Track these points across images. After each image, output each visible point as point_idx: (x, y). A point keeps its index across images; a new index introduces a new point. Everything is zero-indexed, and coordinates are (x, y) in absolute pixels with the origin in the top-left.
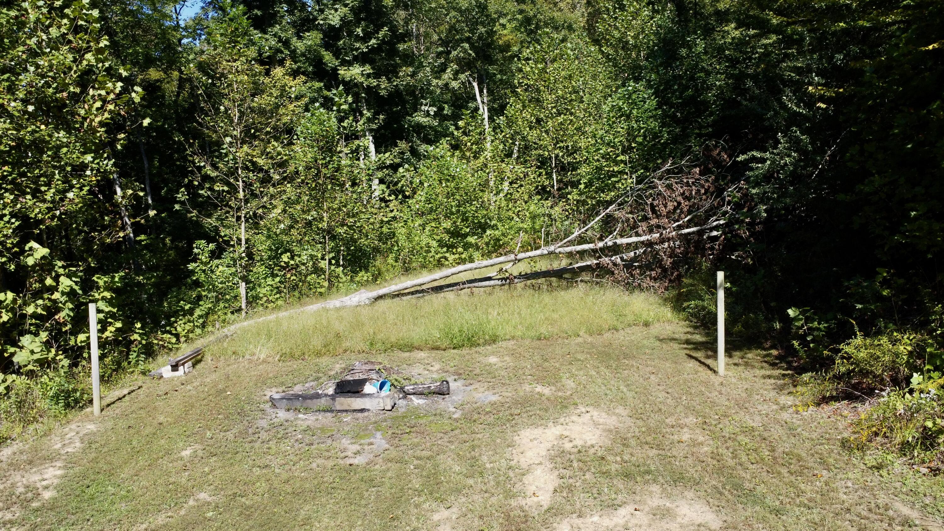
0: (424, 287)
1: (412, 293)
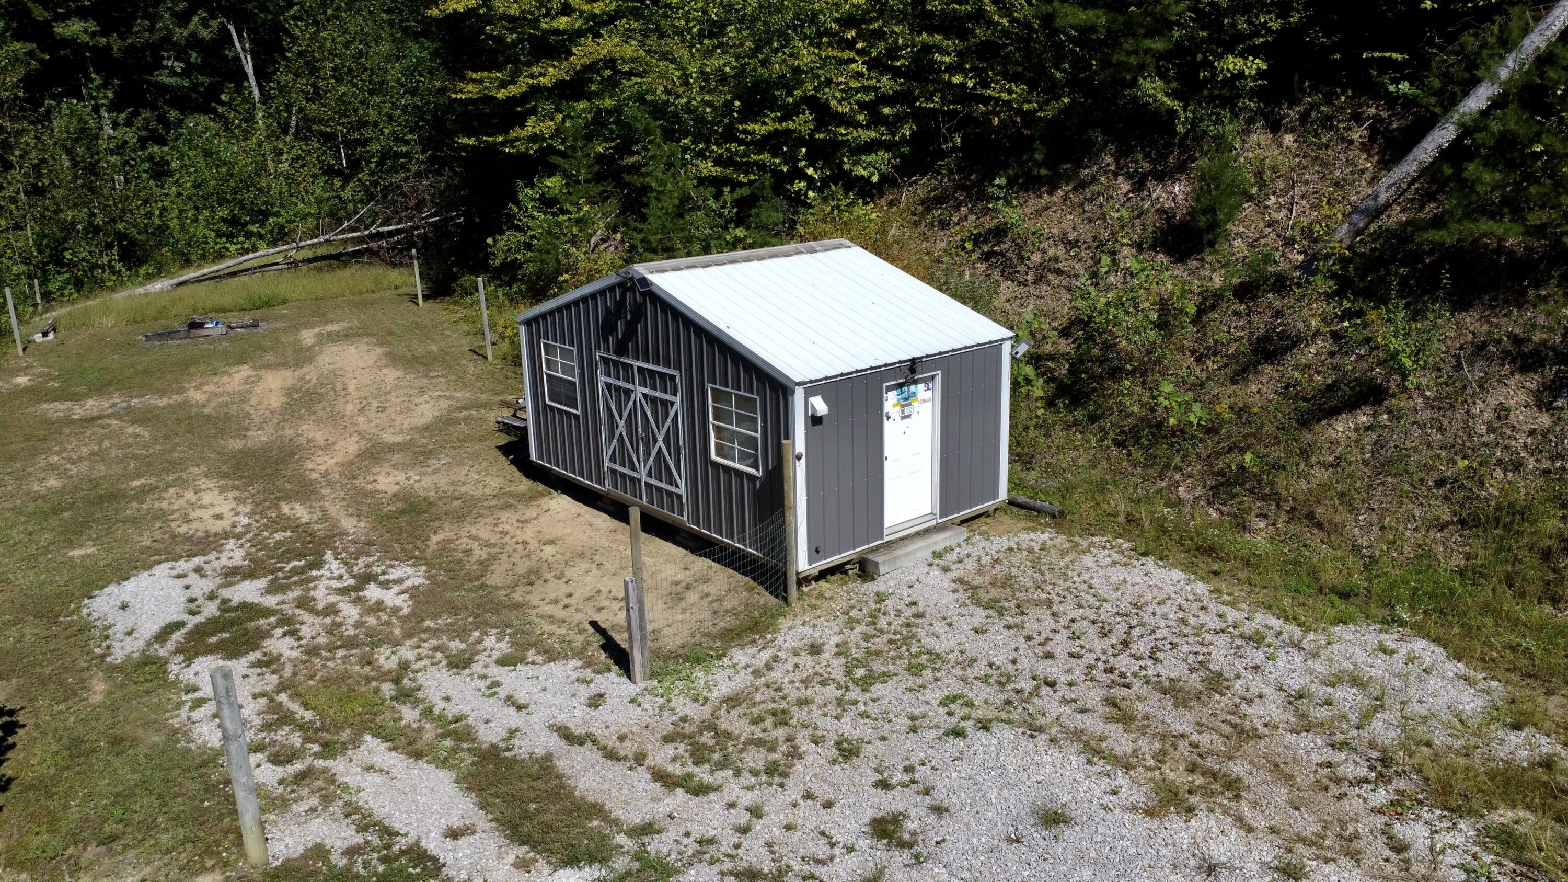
0: (221, 273)
1: (211, 279)
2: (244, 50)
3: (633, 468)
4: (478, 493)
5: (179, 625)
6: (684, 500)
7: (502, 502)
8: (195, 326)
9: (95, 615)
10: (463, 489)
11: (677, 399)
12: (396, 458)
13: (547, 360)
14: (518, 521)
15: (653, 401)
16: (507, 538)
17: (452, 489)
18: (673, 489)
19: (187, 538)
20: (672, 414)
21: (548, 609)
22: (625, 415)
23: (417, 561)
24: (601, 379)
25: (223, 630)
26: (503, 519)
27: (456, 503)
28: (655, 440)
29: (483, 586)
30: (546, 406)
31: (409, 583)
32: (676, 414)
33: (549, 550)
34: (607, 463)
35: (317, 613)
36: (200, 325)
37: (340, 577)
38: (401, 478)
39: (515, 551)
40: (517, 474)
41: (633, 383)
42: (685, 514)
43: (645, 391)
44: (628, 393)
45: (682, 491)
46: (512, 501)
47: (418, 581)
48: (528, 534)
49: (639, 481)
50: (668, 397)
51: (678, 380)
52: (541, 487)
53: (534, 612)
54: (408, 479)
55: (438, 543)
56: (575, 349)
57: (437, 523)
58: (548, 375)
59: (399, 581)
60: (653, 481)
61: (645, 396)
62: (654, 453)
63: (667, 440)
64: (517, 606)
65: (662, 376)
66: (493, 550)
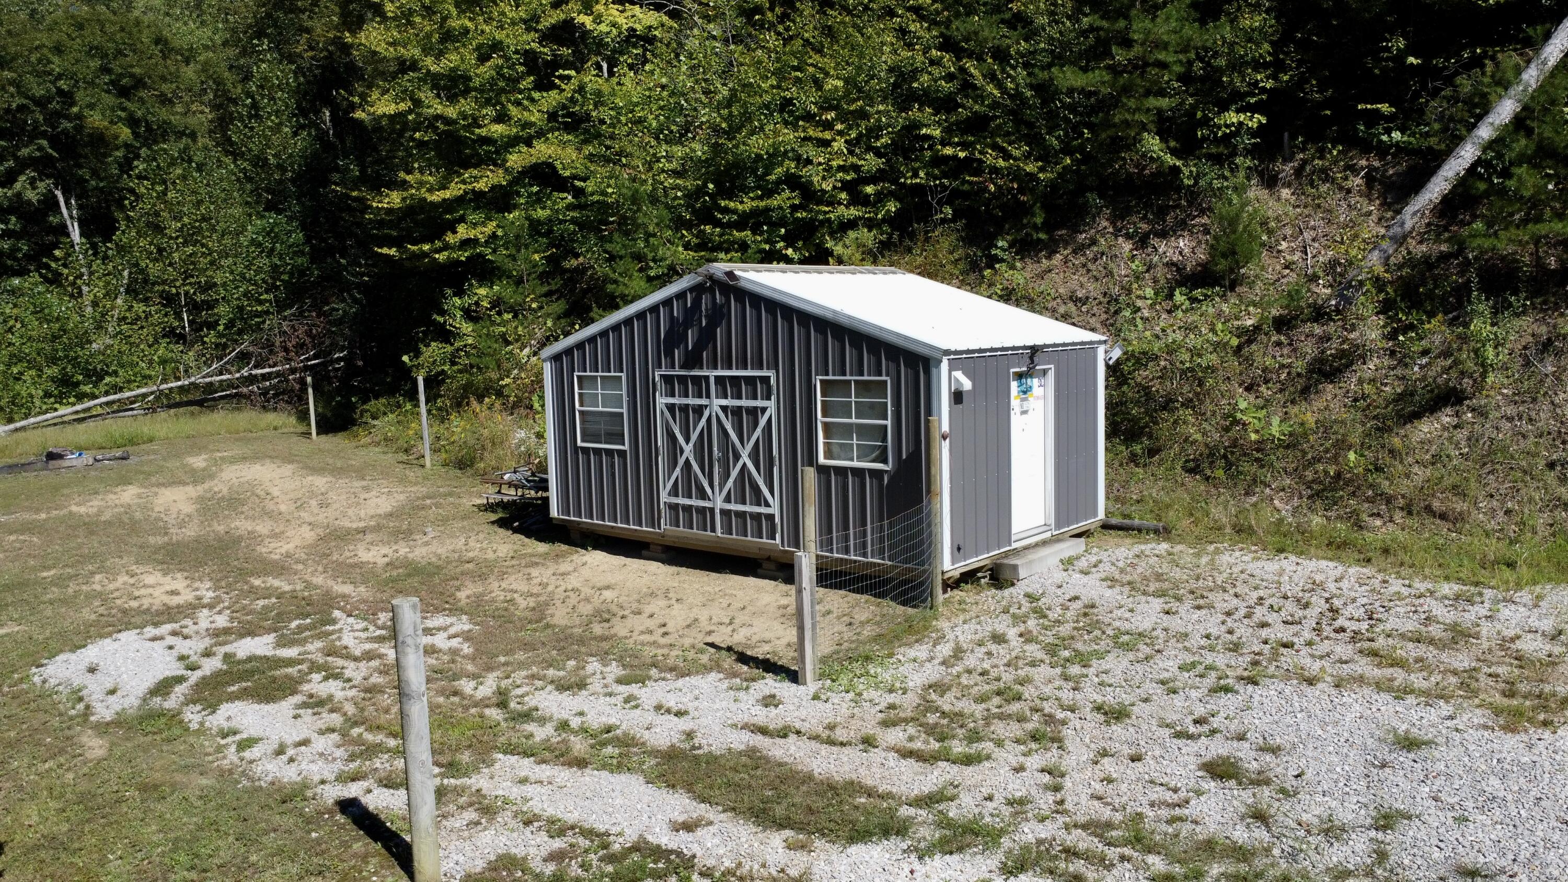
2: (71, 217)
3: (703, 495)
4: (490, 555)
5: (180, 680)
6: (777, 520)
7: (523, 562)
8: (51, 456)
9: (53, 682)
10: (471, 555)
11: (771, 404)
12: (369, 537)
13: (581, 395)
14: (554, 574)
15: (737, 412)
16: (550, 588)
17: (456, 555)
18: (762, 510)
19: (140, 612)
20: (763, 422)
21: (646, 638)
22: (694, 437)
23: (455, 610)
24: (662, 401)
25: (241, 679)
26: (533, 575)
27: (470, 566)
28: (737, 457)
29: (548, 626)
30: (576, 448)
31: (452, 630)
32: (770, 419)
33: (608, 594)
34: (664, 497)
35: (356, 659)
36: (60, 456)
37: (366, 629)
38: (385, 550)
39: (568, 597)
40: (527, 540)
41: (708, 396)
42: (778, 536)
43: (724, 402)
44: (699, 410)
45: (775, 510)
46: (533, 559)
47: (467, 627)
48: (573, 581)
49: (712, 510)
50: (759, 403)
51: (773, 381)
52: (564, 547)
53: (631, 641)
54: (396, 551)
55: (468, 597)
56: (623, 375)
57: (457, 583)
58: (581, 412)
59: (445, 629)
60: (733, 507)
61: (724, 408)
62: (734, 473)
63: (754, 456)
64: (604, 638)
65: (750, 381)
66: (542, 599)
